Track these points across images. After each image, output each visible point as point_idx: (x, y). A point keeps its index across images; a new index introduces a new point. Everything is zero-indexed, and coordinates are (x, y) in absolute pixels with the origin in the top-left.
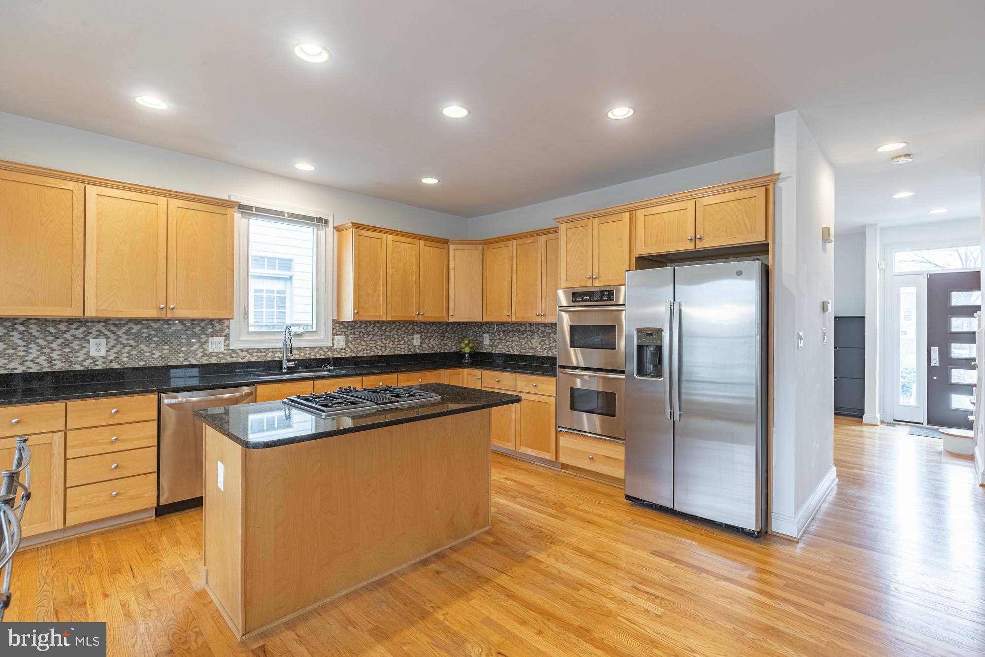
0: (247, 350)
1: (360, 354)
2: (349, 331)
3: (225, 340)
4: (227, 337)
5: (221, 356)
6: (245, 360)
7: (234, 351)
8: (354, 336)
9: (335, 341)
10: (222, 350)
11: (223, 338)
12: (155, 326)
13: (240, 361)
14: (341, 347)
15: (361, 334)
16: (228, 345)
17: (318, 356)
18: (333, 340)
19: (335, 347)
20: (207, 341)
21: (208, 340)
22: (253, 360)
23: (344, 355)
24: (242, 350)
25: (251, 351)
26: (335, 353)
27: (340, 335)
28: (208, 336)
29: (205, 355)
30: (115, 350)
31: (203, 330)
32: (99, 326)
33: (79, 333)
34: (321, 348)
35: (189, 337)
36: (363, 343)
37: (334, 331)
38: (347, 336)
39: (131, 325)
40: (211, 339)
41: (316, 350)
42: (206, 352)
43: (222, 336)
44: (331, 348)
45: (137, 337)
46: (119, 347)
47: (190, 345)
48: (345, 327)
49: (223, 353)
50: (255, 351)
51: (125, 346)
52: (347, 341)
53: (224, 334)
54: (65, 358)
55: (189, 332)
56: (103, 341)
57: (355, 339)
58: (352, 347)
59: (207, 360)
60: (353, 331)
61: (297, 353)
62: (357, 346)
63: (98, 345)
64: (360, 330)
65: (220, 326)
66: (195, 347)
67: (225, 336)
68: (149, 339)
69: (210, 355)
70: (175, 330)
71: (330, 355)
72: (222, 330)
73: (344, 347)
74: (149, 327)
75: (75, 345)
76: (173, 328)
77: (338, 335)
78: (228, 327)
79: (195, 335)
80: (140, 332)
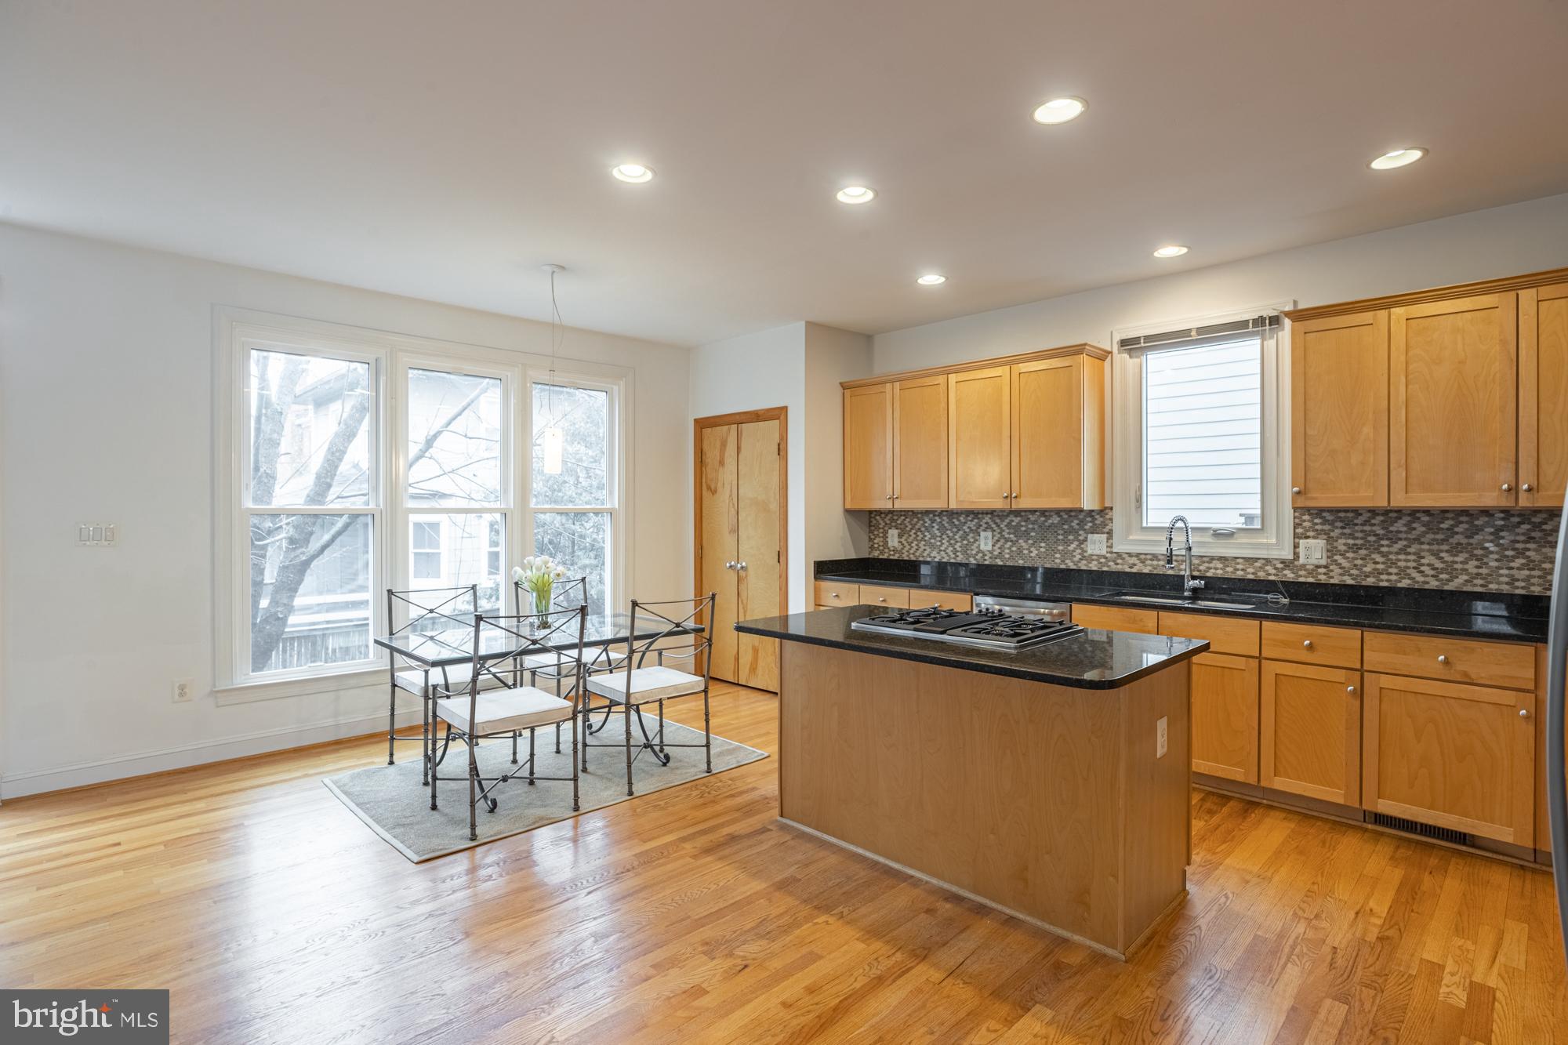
0: (1138, 555)
1: (1370, 581)
2: (1337, 531)
3: (1108, 539)
4: (1110, 533)
5: (1103, 560)
6: (1134, 570)
7: (1119, 555)
8: (1351, 542)
9: (1301, 550)
10: (1104, 552)
11: (1105, 535)
12: (1032, 518)
13: (1128, 570)
14: (1316, 562)
15: (1372, 539)
16: (1111, 547)
17: (1261, 575)
18: (1296, 546)
19: (1302, 561)
20: (1086, 540)
21: (1086, 538)
22: (1146, 570)
23: (1323, 578)
24: (1130, 555)
25: (1143, 557)
26: (1302, 573)
27: (1314, 538)
28: (1087, 532)
29: (1083, 558)
30: (998, 545)
31: (1082, 523)
32: (987, 519)
33: (972, 525)
34: (1268, 561)
35: (1066, 533)
36: (1379, 558)
37: (1299, 530)
38: (1330, 540)
39: (1012, 517)
40: (1090, 536)
41: (1257, 564)
42: (1085, 554)
43: (1103, 533)
44: (1292, 562)
45: (1016, 530)
46: (1002, 541)
47: (1067, 543)
48: (1325, 522)
49: (1106, 558)
50: (1149, 557)
51: (1007, 540)
52: (1331, 551)
53: (1106, 530)
54: (965, 551)
55: (1066, 527)
56: (989, 534)
57: (1355, 548)
58: (1345, 563)
59: (1085, 565)
60: (1347, 531)
61: (1220, 566)
62: (1359, 562)
63: (986, 538)
64: (1368, 528)
65: (1102, 519)
66: (1073, 546)
67: (1107, 533)
68: (1026, 535)
69: (1090, 559)
70: (1053, 524)
71: (1289, 575)
72: (1104, 525)
73: (1323, 562)
74: (1027, 520)
75: (970, 537)
76: (1050, 521)
77: (1307, 537)
78: (1111, 519)
79: (1072, 531)
80: (1019, 525)
